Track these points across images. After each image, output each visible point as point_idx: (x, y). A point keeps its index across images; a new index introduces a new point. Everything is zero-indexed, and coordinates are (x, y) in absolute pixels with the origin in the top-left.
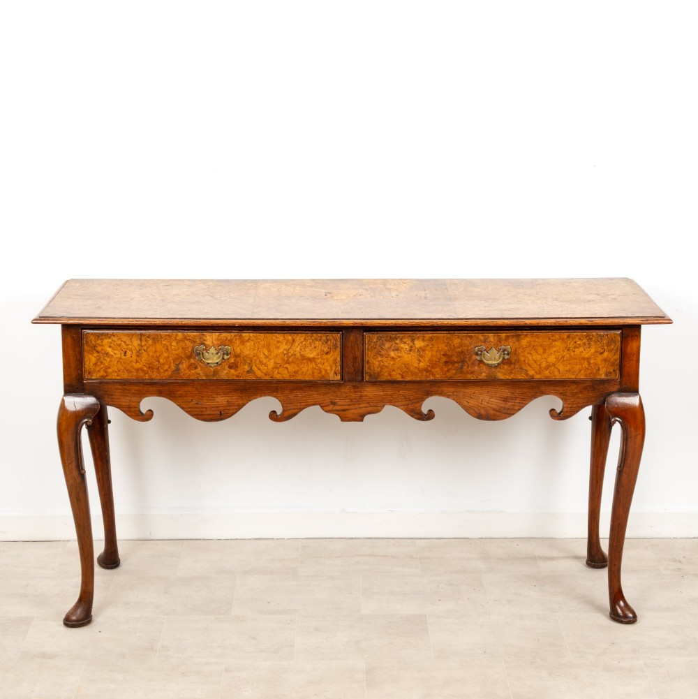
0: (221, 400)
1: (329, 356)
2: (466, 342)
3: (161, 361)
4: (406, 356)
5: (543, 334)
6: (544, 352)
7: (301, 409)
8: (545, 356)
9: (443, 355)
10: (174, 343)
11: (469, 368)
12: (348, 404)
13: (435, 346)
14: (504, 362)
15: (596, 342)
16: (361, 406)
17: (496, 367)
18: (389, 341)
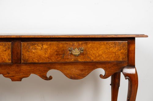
1: (6, 52)
2: (65, 46)
4: (39, 52)
5: (97, 43)
6: (97, 49)
8: (98, 51)
9: (55, 51)
11: (67, 57)
12: (15, 73)
13: (52, 47)
14: (81, 54)
15: (118, 45)
16: (20, 74)
17: (78, 56)
18: (32, 45)
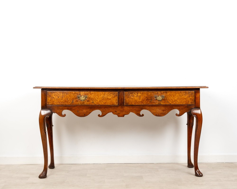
0: (85, 111)
1: (114, 98)
2: (152, 94)
3: (68, 99)
4: (136, 98)
5: (173, 92)
6: (174, 96)
7: (107, 113)
8: (174, 98)
9: (146, 98)
10: (72, 95)
11: (153, 101)
12: (120, 112)
13: (144, 95)
15: (188, 94)
16: (124, 112)
17: (161, 101)
18: (131, 94)
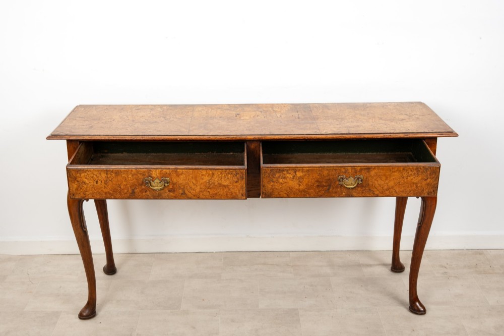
1: (237, 184)
3: (122, 187)
4: (290, 182)
8: (387, 181)
9: (316, 181)
10: (130, 176)
11: (334, 190)
14: (359, 186)
17: (352, 189)
18: (279, 172)
